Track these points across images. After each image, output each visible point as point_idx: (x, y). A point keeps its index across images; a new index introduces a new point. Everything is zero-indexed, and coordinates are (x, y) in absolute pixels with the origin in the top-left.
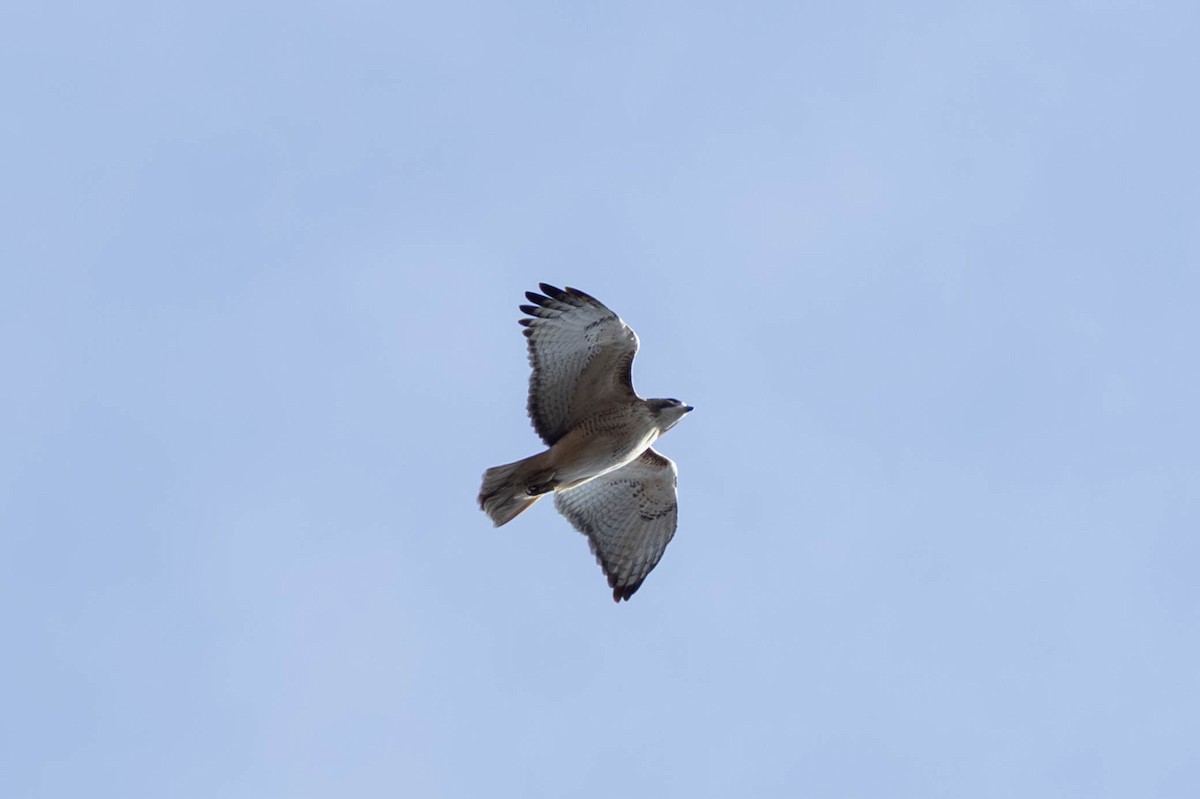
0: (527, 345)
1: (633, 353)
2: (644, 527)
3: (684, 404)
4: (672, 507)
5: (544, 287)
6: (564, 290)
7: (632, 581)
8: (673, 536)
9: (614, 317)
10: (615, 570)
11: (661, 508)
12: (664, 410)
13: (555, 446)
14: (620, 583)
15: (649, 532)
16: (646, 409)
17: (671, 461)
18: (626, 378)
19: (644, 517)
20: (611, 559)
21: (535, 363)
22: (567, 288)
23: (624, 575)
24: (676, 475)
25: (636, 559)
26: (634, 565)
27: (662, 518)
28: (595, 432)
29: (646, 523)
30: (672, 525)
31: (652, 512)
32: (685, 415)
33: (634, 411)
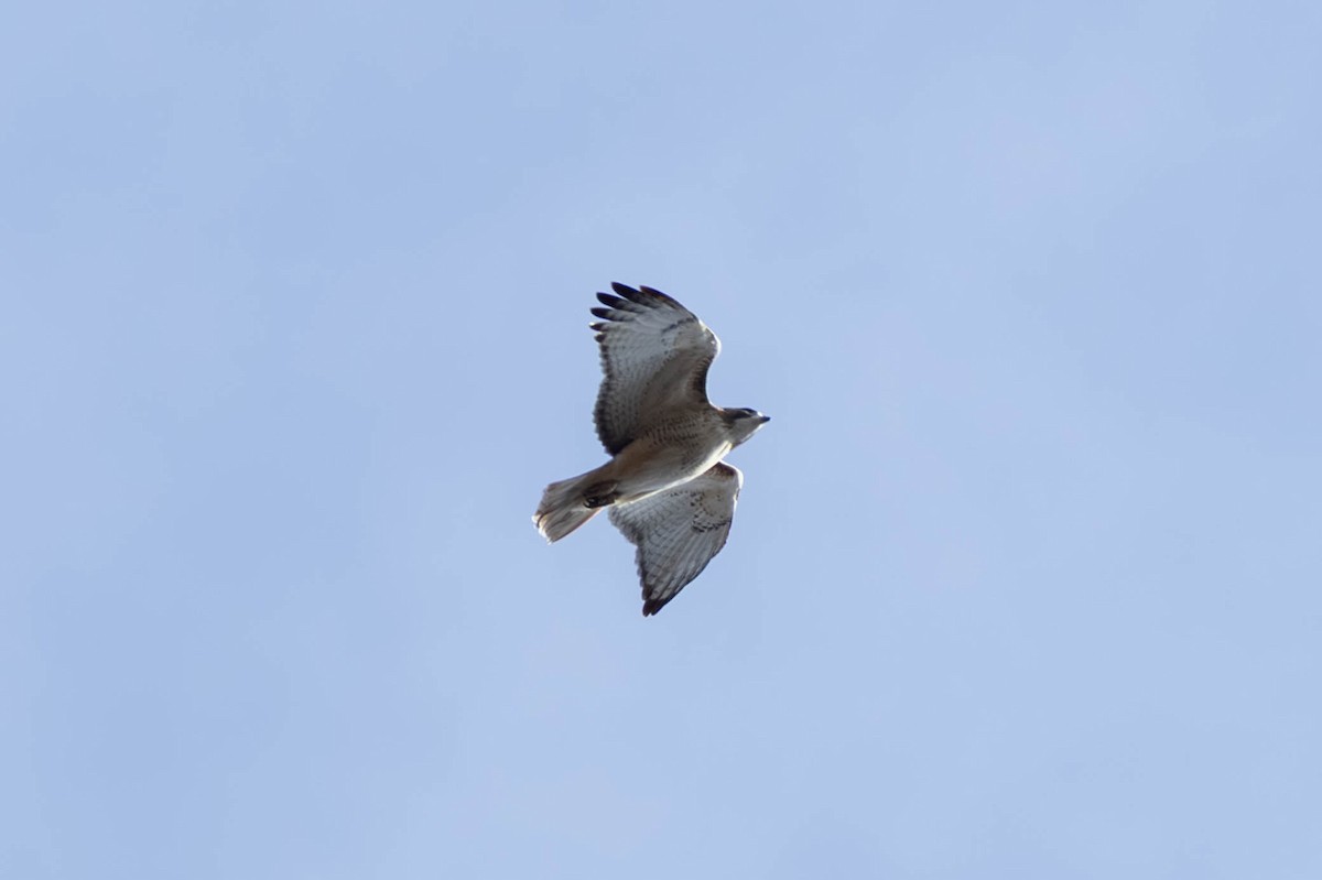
0: (599, 351)
1: (711, 358)
2: (693, 538)
3: (760, 414)
4: (727, 522)
5: (617, 287)
6: (638, 289)
7: (665, 596)
8: (718, 552)
9: (693, 319)
10: (652, 582)
11: (715, 520)
12: (739, 421)
13: (620, 457)
14: (654, 597)
15: (696, 546)
16: (720, 419)
17: (737, 470)
18: (700, 383)
19: (695, 529)
20: (652, 570)
21: (608, 369)
22: (643, 288)
23: (659, 588)
24: (741, 486)
25: (674, 573)
26: (672, 579)
27: (713, 532)
28: (664, 442)
29: (696, 535)
30: (720, 541)
31: (704, 524)
32: (761, 426)
33: (706, 420)
